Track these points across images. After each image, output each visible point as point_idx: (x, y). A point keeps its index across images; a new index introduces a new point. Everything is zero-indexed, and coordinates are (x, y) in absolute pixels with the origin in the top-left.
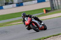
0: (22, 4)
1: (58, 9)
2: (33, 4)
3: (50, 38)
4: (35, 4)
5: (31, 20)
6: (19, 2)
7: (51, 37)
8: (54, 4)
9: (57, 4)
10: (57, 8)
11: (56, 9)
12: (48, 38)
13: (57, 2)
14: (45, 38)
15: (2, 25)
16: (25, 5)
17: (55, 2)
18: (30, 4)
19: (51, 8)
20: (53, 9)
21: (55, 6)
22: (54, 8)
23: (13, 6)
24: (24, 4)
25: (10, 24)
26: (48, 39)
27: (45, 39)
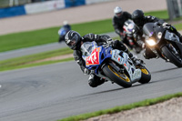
3: (168, 102)
7: (169, 99)
12: (162, 101)
14: (153, 101)
15: (23, 63)
20: (174, 17)
23: (55, 5)
25: (48, 60)
26: (161, 104)
27: (151, 104)
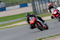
0: (5, 9)
1: (40, 14)
2: (15, 9)
4: (17, 8)
5: (36, 20)
6: (2, 7)
8: (37, 9)
9: (39, 9)
10: (39, 12)
11: (38, 14)
13: (40, 6)
16: (8, 10)
17: (37, 7)
18: (13, 9)
19: (34, 13)
21: (37, 10)
22: (36, 12)
24: (7, 8)
